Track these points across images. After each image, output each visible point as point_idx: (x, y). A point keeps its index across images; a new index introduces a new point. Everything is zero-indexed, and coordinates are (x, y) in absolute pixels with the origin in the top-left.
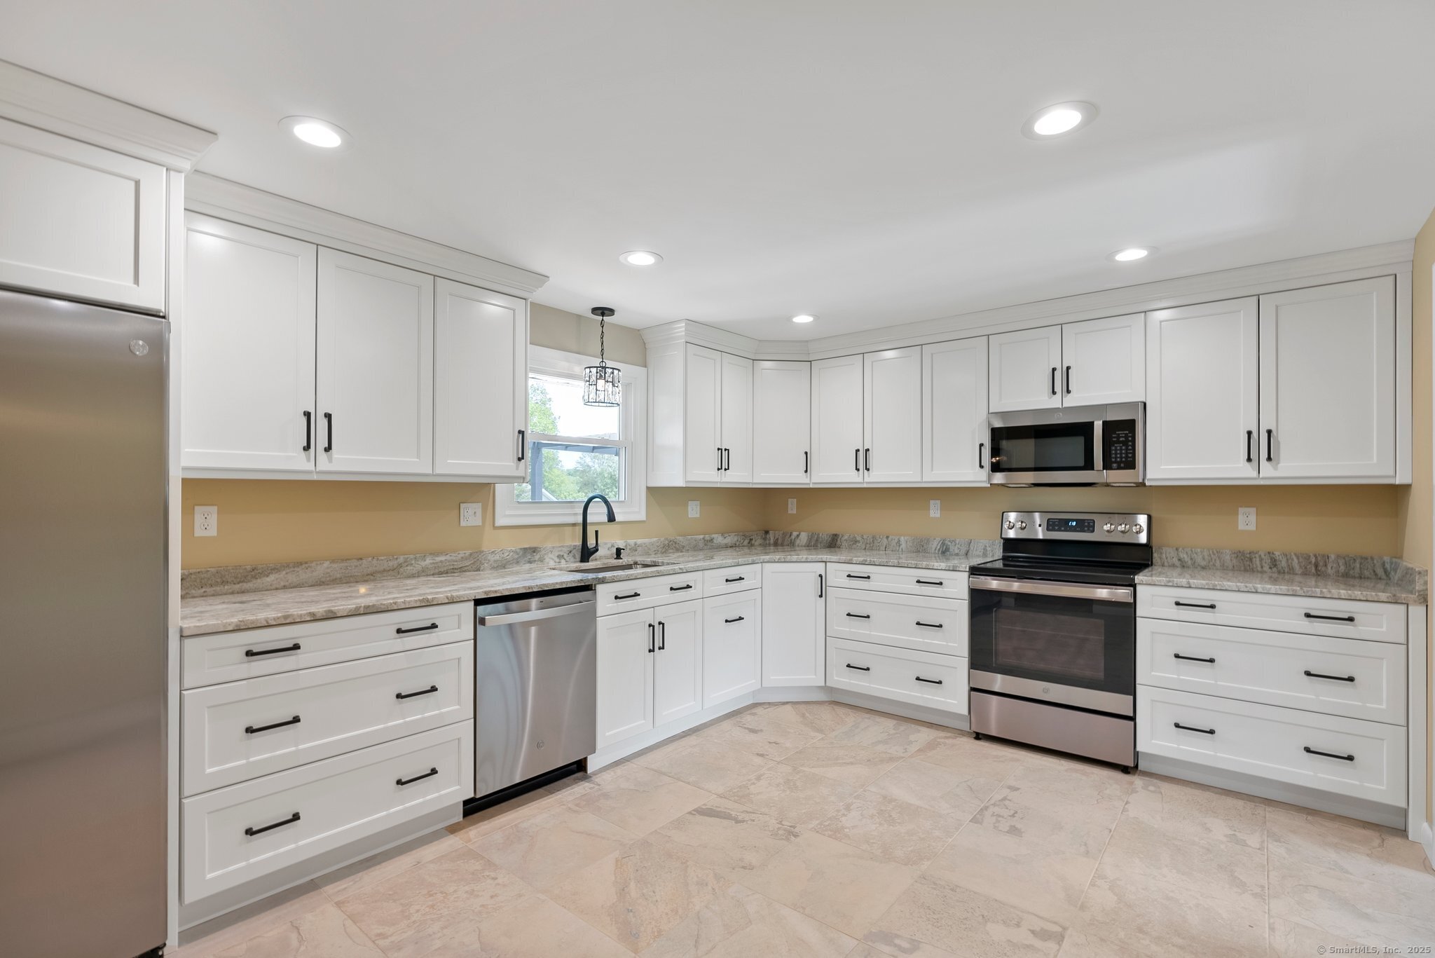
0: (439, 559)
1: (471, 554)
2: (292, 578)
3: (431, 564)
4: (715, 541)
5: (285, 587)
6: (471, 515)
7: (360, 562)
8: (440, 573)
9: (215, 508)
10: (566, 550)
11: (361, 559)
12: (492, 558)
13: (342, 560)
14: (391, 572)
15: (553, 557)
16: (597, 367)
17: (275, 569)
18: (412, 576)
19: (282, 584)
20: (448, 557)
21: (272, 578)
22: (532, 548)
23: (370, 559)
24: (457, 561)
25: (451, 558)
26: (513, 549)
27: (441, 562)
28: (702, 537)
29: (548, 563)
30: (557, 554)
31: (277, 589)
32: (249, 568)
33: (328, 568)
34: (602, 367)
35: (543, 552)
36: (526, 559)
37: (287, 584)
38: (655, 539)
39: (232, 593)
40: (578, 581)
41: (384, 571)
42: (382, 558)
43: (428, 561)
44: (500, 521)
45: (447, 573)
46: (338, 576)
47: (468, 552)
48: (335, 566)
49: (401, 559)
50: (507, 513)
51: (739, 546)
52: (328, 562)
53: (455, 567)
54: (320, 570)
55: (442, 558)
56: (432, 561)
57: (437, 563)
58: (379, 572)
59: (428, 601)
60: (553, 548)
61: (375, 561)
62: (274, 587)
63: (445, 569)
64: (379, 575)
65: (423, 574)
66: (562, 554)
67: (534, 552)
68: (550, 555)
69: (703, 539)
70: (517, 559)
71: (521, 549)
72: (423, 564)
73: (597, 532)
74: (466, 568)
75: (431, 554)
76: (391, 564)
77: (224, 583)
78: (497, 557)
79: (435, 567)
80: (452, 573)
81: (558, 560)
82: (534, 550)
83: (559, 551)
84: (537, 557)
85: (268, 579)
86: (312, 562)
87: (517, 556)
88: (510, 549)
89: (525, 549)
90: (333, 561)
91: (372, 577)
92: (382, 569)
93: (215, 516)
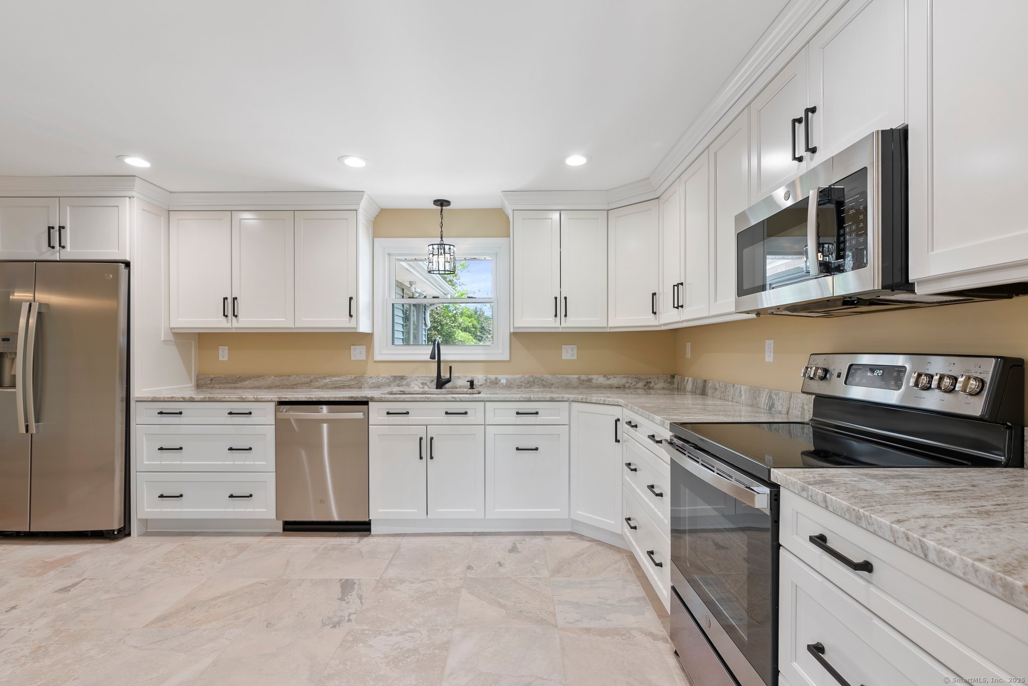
0: (334, 379)
1: (355, 378)
2: (256, 384)
3: (330, 381)
4: (594, 381)
5: (253, 387)
6: (358, 353)
7: (289, 378)
8: (336, 388)
9: (227, 347)
10: (428, 379)
11: (290, 376)
12: (370, 381)
13: (281, 376)
14: (306, 385)
15: (418, 384)
16: (438, 244)
17: (249, 378)
18: (318, 388)
19: (252, 386)
20: (340, 378)
21: (247, 382)
22: (401, 376)
23: (295, 376)
24: (346, 381)
25: (342, 379)
26: (386, 376)
27: (336, 381)
28: (576, 376)
29: (413, 388)
30: (421, 381)
31: (250, 388)
32: (238, 376)
33: (273, 380)
34: (442, 244)
35: (409, 380)
36: (396, 383)
37: (254, 386)
38: (518, 376)
39: (231, 388)
40: (349, 398)
41: (302, 383)
42: (301, 376)
43: (328, 380)
44: (378, 357)
45: (340, 388)
46: (278, 384)
47: (353, 376)
48: (277, 378)
49: (312, 378)
50: (383, 352)
51: (629, 388)
52: (273, 377)
53: (346, 385)
54: (269, 381)
55: (337, 379)
56: (330, 380)
57: (333, 381)
58: (300, 384)
59: (243, 398)
60: (418, 377)
61: (297, 378)
62: (248, 387)
63: (338, 385)
64: (300, 386)
65: (325, 387)
66: (425, 382)
67: (402, 379)
68: (415, 382)
69: (578, 378)
70: (389, 383)
71: (392, 376)
72: (325, 381)
73: (451, 368)
74: (352, 386)
75: (329, 376)
76: (306, 379)
77: (228, 383)
78: (374, 381)
79: (332, 384)
80: (343, 388)
81: (421, 386)
82: (402, 378)
83: (422, 380)
84: (404, 383)
85: (246, 383)
86: (265, 376)
87: (388, 381)
88: (383, 376)
89: (395, 377)
90: (276, 376)
91: (296, 387)
92: (301, 382)
93: (227, 351)
